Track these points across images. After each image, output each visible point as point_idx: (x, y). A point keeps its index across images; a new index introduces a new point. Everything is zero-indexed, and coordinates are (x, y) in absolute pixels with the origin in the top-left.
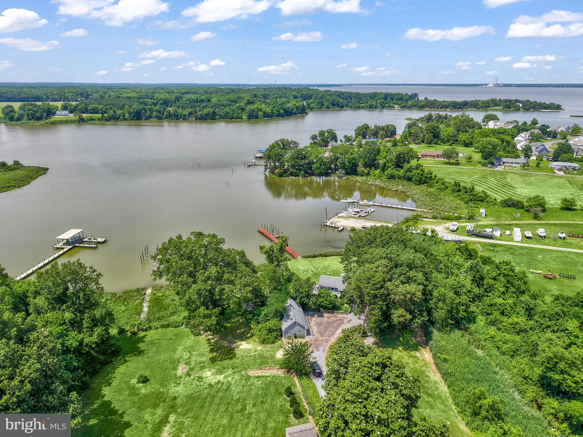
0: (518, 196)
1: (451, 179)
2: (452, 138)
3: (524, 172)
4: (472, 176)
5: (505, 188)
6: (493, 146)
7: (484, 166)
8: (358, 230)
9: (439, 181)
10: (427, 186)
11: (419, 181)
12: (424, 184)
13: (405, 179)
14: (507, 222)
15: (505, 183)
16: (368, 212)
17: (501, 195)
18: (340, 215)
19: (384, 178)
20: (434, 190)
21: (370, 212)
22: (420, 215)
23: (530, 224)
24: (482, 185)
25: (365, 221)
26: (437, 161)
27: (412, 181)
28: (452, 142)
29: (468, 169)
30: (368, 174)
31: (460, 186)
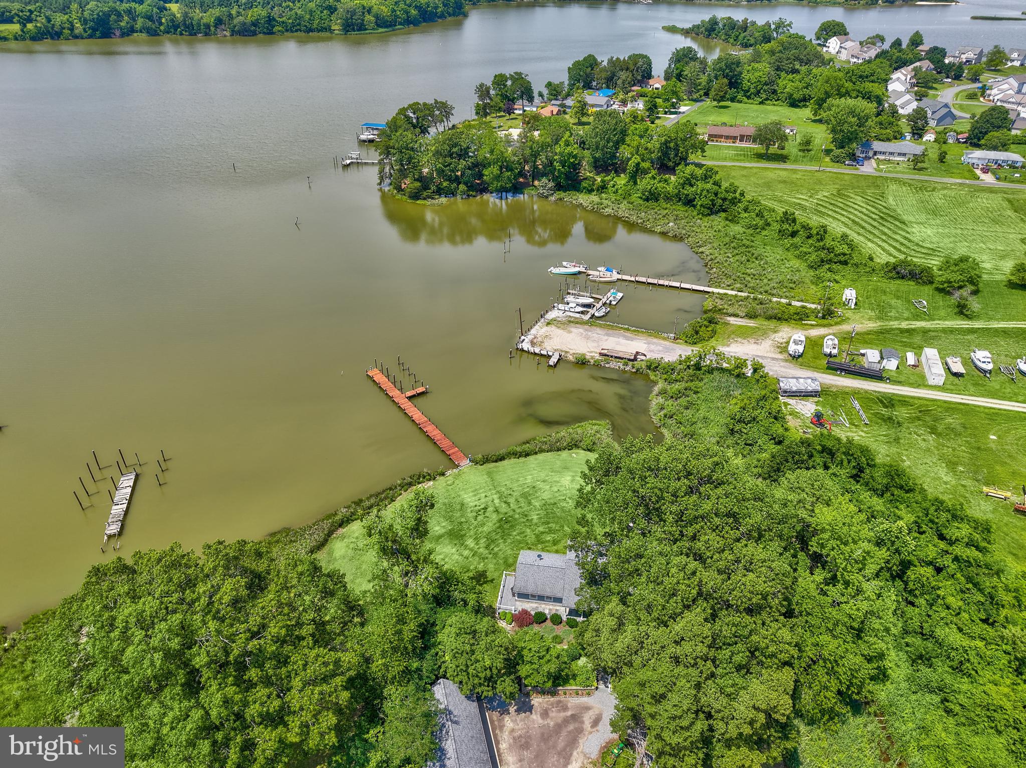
0: (915, 248)
1: (775, 199)
2: (765, 87)
3: (917, 177)
4: (817, 192)
5: (886, 224)
6: (859, 119)
7: (838, 162)
8: (592, 361)
9: (751, 208)
10: (727, 219)
11: (708, 208)
12: (719, 215)
13: (679, 201)
14: (904, 325)
15: (884, 210)
16: (610, 304)
17: (880, 243)
18: (551, 315)
19: (635, 197)
20: (742, 230)
21: (613, 303)
22: (720, 310)
23: (951, 331)
24: (839, 217)
25: (606, 331)
26: (742, 149)
27: (694, 206)
28: (764, 96)
29: (806, 171)
30: (603, 188)
31: (794, 221)
